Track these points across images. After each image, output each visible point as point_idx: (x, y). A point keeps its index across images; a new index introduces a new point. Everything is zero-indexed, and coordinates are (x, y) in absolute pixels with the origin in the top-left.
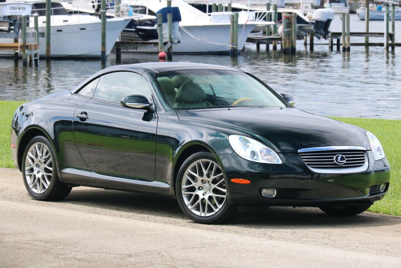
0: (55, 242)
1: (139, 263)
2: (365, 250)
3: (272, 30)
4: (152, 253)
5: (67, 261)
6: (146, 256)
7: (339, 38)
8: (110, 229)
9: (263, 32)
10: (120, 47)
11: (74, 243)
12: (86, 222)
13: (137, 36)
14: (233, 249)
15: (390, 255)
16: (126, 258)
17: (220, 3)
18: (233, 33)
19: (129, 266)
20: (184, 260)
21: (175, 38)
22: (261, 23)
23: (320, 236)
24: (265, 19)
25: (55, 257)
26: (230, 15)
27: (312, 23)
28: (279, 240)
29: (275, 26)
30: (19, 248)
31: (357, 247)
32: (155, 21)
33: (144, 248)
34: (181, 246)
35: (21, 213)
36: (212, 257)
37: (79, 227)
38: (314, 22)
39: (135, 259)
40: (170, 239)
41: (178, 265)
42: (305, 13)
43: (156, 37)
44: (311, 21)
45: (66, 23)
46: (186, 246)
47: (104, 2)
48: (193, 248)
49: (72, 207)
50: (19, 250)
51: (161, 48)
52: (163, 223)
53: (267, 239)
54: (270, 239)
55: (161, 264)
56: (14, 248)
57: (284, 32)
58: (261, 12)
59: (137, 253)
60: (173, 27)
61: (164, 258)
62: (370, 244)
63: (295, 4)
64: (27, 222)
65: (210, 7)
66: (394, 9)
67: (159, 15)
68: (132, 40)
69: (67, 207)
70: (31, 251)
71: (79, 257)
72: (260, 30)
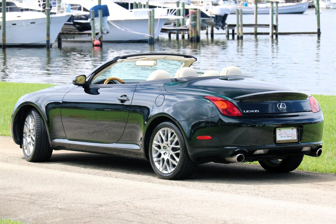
0: (38, 195)
1: (109, 211)
2: (289, 199)
3: (181, 22)
4: (118, 203)
5: (51, 210)
6: (114, 206)
7: (234, 29)
8: (81, 184)
9: (174, 24)
10: (61, 37)
11: (54, 195)
12: (61, 178)
13: (75, 28)
14: (183, 200)
15: (310, 203)
16: (98, 207)
17: (140, 2)
18: (151, 25)
19: (101, 214)
20: (146, 209)
21: (105, 30)
22: (172, 17)
23: (251, 188)
24: (175, 14)
25: (41, 207)
26: (148, 11)
27: (213, 17)
28: (219, 192)
29: (183, 20)
30: (10, 200)
31: (283, 197)
32: (89, 16)
33: (111, 199)
34: (141, 197)
35: (7, 171)
36: (167, 206)
37: (56, 183)
38: (214, 16)
39: (106, 208)
40: (131, 192)
41: (141, 213)
42: (207, 9)
43: (90, 29)
44: (212, 16)
45: (19, 19)
46: (145, 197)
47: (48, 2)
48: (151, 199)
49: (47, 166)
50: (10, 202)
51: (94, 38)
52: (123, 179)
53: (209, 191)
54: (212, 191)
55: (127, 212)
56: (6, 200)
57: (191, 24)
58: (172, 8)
59: (106, 204)
60: (103, 21)
61: (129, 208)
62: (292, 194)
63: (195, 2)
64: (13, 179)
65: (132, 5)
66: (277, 5)
67: (92, 12)
68: (71, 31)
69: (43, 166)
70: (20, 202)
71: (59, 207)
72: (172, 22)
